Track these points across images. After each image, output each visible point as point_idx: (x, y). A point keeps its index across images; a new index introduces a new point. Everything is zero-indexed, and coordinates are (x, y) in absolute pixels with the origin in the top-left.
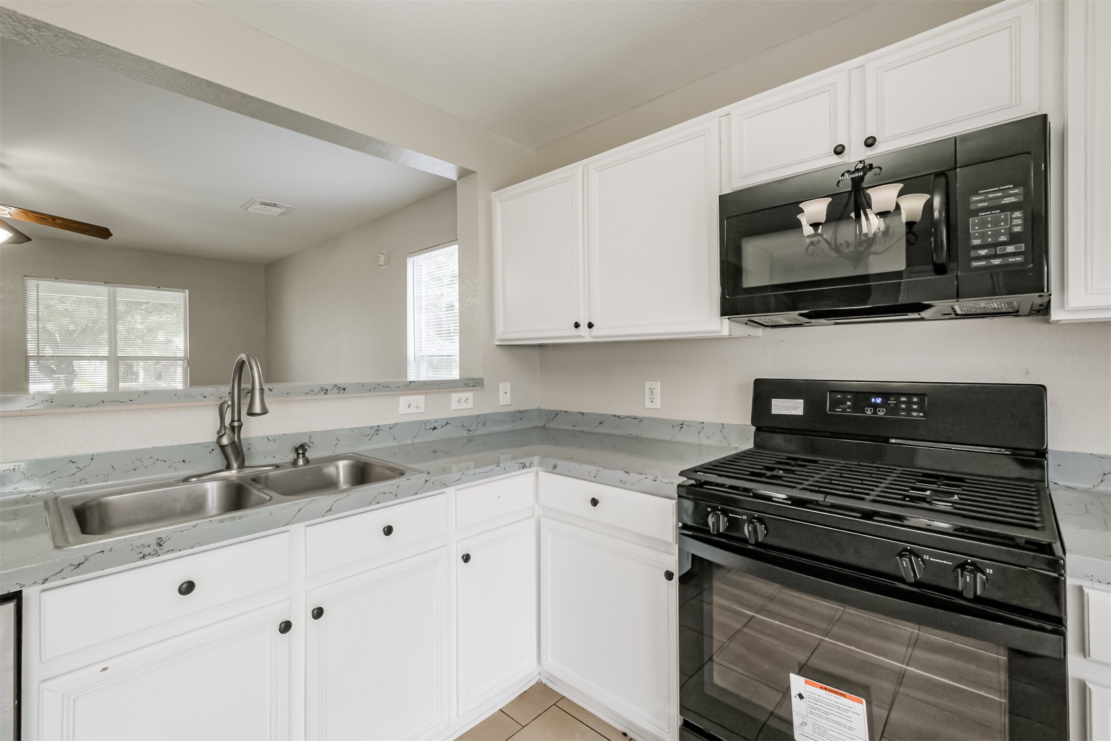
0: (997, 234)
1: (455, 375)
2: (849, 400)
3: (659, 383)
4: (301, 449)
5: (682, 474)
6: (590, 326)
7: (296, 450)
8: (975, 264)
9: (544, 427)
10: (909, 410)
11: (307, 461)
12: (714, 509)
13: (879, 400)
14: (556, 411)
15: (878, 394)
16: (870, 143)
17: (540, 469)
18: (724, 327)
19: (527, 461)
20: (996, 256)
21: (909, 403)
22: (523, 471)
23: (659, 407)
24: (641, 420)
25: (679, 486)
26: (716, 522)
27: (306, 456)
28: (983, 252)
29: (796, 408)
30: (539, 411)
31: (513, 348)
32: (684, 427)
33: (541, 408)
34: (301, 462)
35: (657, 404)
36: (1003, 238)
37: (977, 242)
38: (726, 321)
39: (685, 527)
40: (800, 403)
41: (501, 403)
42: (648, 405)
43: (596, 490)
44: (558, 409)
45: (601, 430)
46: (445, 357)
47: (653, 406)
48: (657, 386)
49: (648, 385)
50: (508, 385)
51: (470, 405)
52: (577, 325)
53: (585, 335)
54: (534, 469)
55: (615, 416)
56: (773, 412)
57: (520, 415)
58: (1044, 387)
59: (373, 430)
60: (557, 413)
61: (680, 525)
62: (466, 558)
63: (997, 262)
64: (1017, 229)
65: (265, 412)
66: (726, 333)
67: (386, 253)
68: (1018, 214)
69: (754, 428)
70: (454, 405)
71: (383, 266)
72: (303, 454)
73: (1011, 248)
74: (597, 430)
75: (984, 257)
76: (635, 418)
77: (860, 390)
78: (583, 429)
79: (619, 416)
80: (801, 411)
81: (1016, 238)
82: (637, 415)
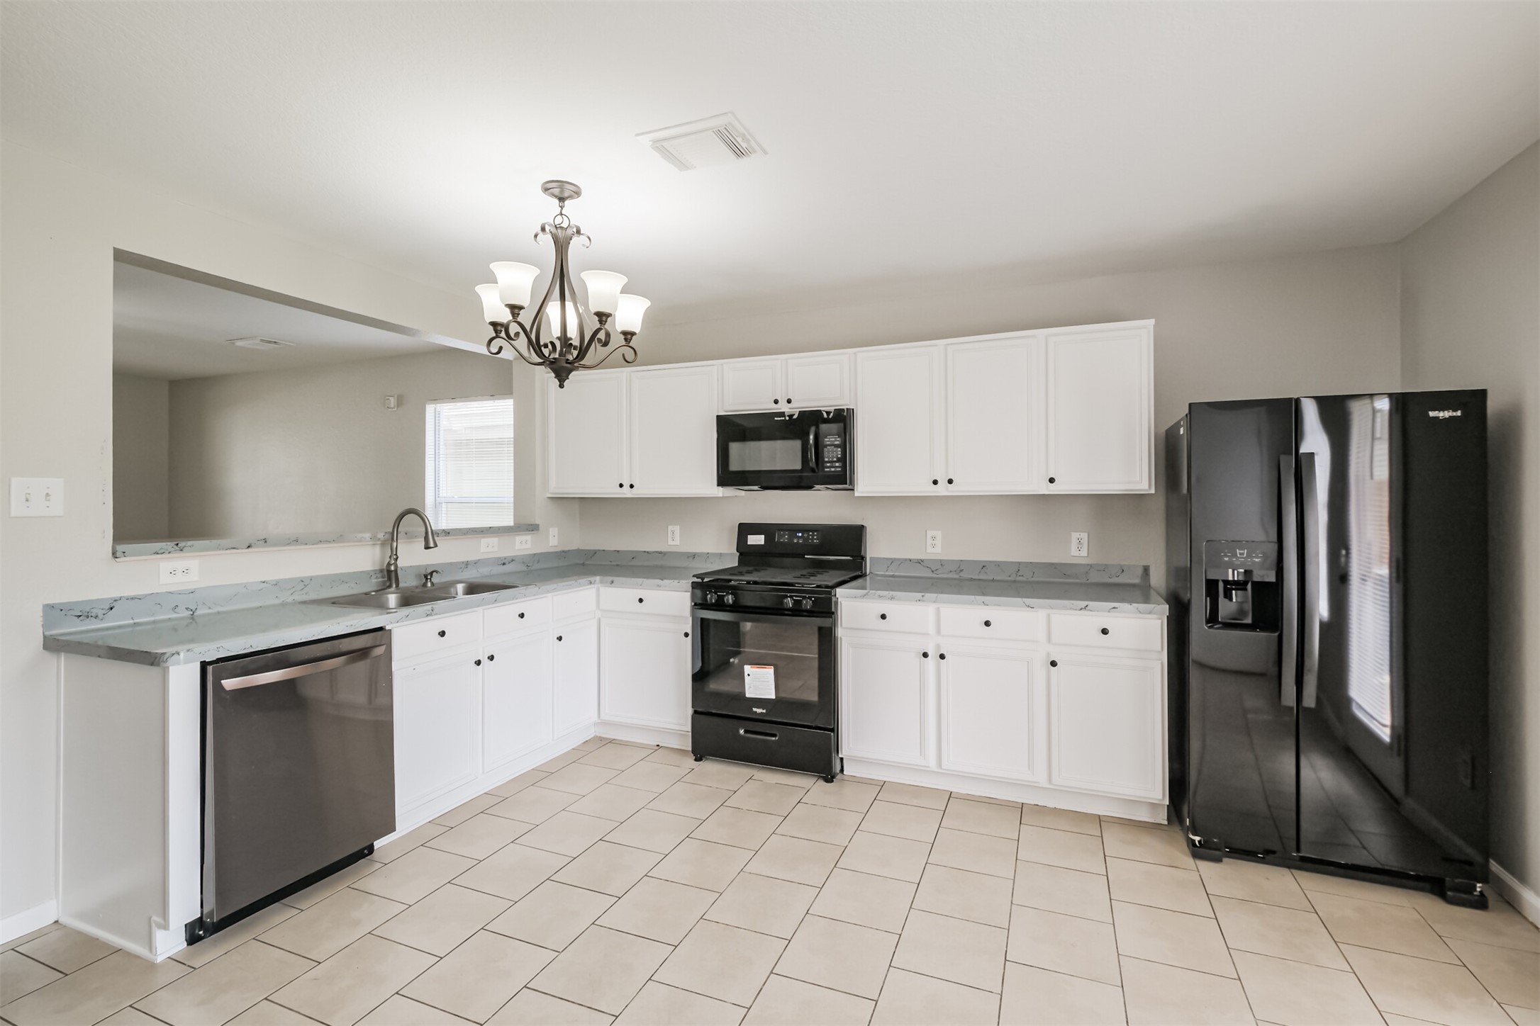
0: (833, 457)
1: (509, 521)
2: (787, 535)
3: (678, 527)
4: (428, 576)
5: (694, 576)
6: (632, 486)
7: (426, 576)
8: (826, 470)
9: (583, 564)
10: (813, 539)
11: (433, 584)
12: (710, 592)
13: (800, 534)
14: (594, 550)
15: (799, 532)
16: (789, 401)
17: (599, 585)
18: (721, 492)
19: (592, 579)
20: (834, 467)
21: (813, 536)
22: (590, 586)
23: (678, 544)
24: (665, 554)
25: (693, 583)
26: (712, 598)
27: (432, 580)
28: (828, 465)
29: (760, 541)
30: (578, 551)
31: (559, 500)
32: (696, 557)
33: (581, 548)
34: (429, 584)
35: (677, 542)
36: (835, 459)
37: (826, 460)
38: (720, 488)
39: (696, 604)
40: (763, 537)
41: (551, 545)
42: (670, 542)
43: (641, 593)
44: (597, 548)
45: (634, 563)
46: (474, 504)
47: (674, 543)
48: (677, 529)
49: (670, 528)
50: (556, 529)
51: (529, 546)
52: (621, 486)
53: (626, 492)
54: (596, 585)
55: (645, 552)
56: (749, 543)
57: (563, 554)
58: (863, 527)
59: (464, 564)
60: (595, 552)
61: (693, 604)
62: (560, 639)
63: (833, 469)
64: (839, 456)
65: (436, 546)
66: (721, 495)
67: (396, 396)
68: (839, 449)
69: (738, 554)
70: (518, 546)
71: (392, 408)
72: (430, 579)
73: (837, 464)
74: (630, 564)
75: (828, 467)
76: (661, 553)
77: (792, 529)
78: (619, 563)
79: (648, 552)
80: (762, 542)
81: (839, 460)
82: (663, 551)
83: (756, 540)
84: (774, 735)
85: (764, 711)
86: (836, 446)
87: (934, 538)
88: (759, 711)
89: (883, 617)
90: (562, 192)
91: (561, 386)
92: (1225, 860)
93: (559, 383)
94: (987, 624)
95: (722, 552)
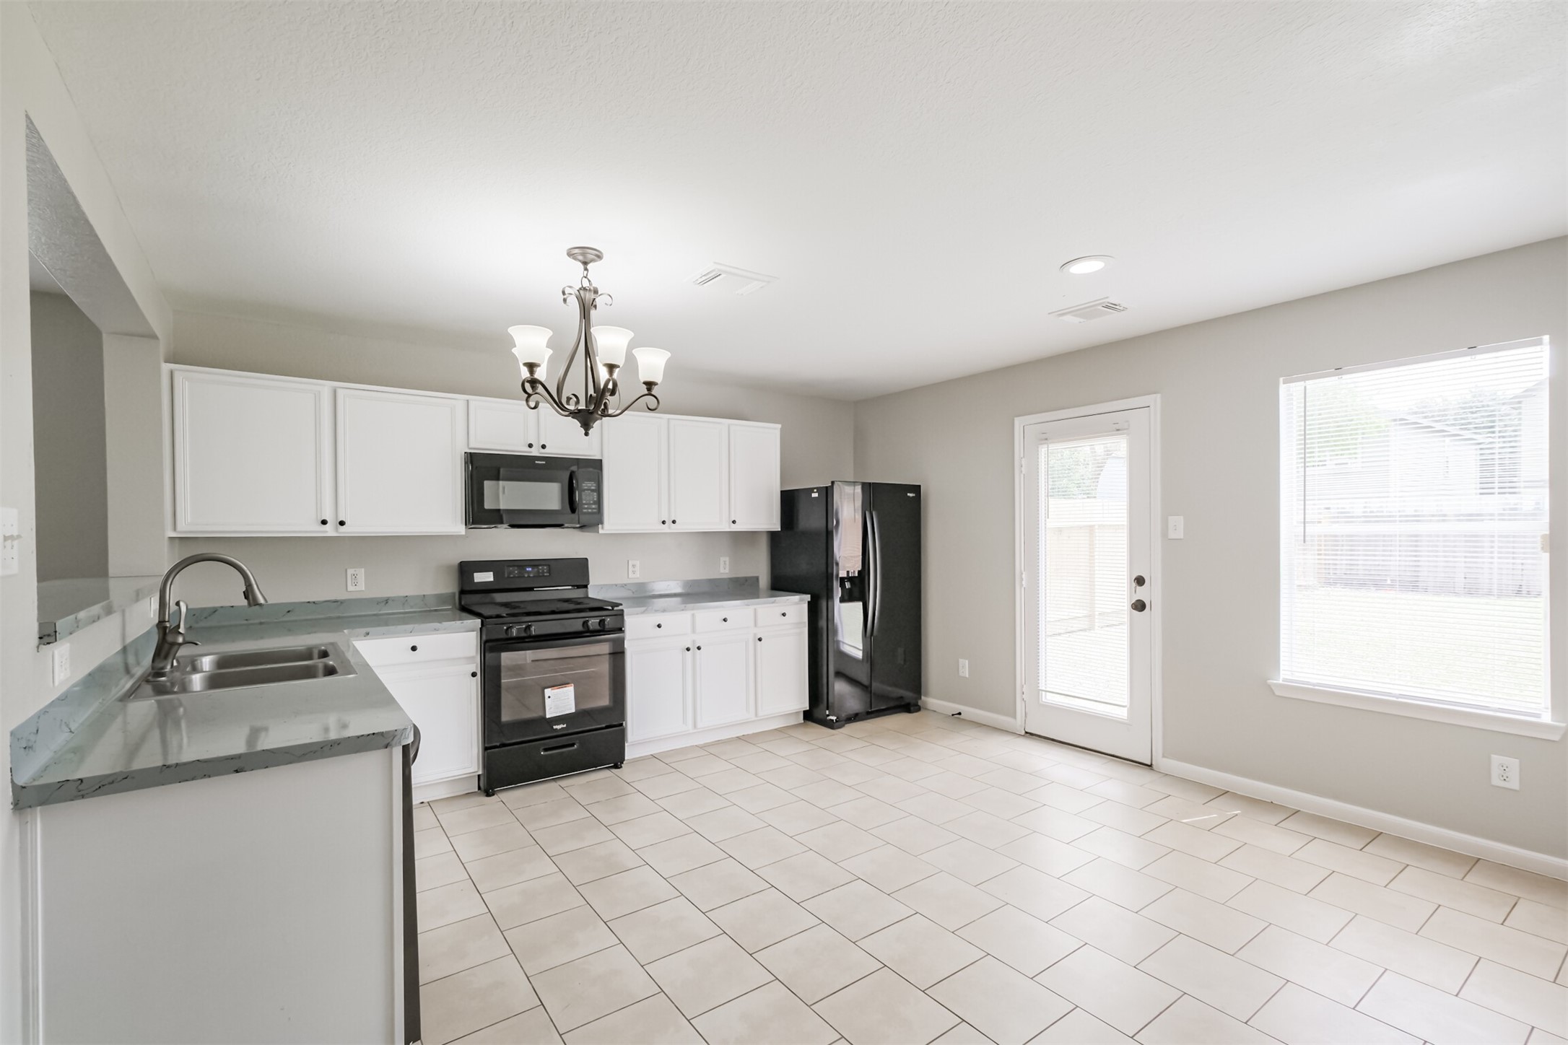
0: (590, 500)
2: (516, 570)
3: (363, 569)
8: (584, 511)
10: (543, 573)
13: (530, 569)
14: (214, 608)
15: (531, 566)
16: (544, 447)
18: (463, 529)
20: (590, 509)
21: (543, 569)
23: (363, 589)
24: (342, 602)
26: (513, 632)
28: (586, 506)
29: (488, 578)
32: (390, 602)
35: (362, 586)
36: (592, 502)
37: (584, 502)
40: (493, 574)
42: (351, 588)
44: (217, 606)
45: (289, 618)
47: (357, 588)
48: (361, 572)
49: (350, 572)
55: (309, 602)
56: (475, 582)
58: (587, 559)
60: (214, 611)
63: (590, 511)
64: (595, 499)
66: (463, 533)
68: (595, 494)
69: (459, 593)
73: (594, 506)
74: (281, 620)
75: (586, 508)
76: (336, 601)
77: (521, 564)
78: (263, 621)
79: (314, 602)
80: (492, 579)
81: (594, 503)
82: (338, 599)
83: (485, 577)
84: (573, 745)
85: (565, 726)
86: (593, 491)
87: (634, 566)
88: (558, 727)
89: (659, 626)
90: (586, 256)
91: (586, 434)
92: (846, 725)
93: (584, 432)
94: (725, 620)
95: (425, 594)
